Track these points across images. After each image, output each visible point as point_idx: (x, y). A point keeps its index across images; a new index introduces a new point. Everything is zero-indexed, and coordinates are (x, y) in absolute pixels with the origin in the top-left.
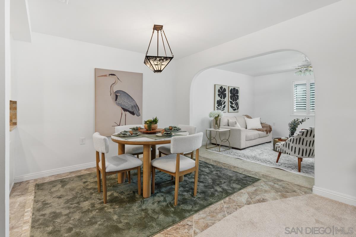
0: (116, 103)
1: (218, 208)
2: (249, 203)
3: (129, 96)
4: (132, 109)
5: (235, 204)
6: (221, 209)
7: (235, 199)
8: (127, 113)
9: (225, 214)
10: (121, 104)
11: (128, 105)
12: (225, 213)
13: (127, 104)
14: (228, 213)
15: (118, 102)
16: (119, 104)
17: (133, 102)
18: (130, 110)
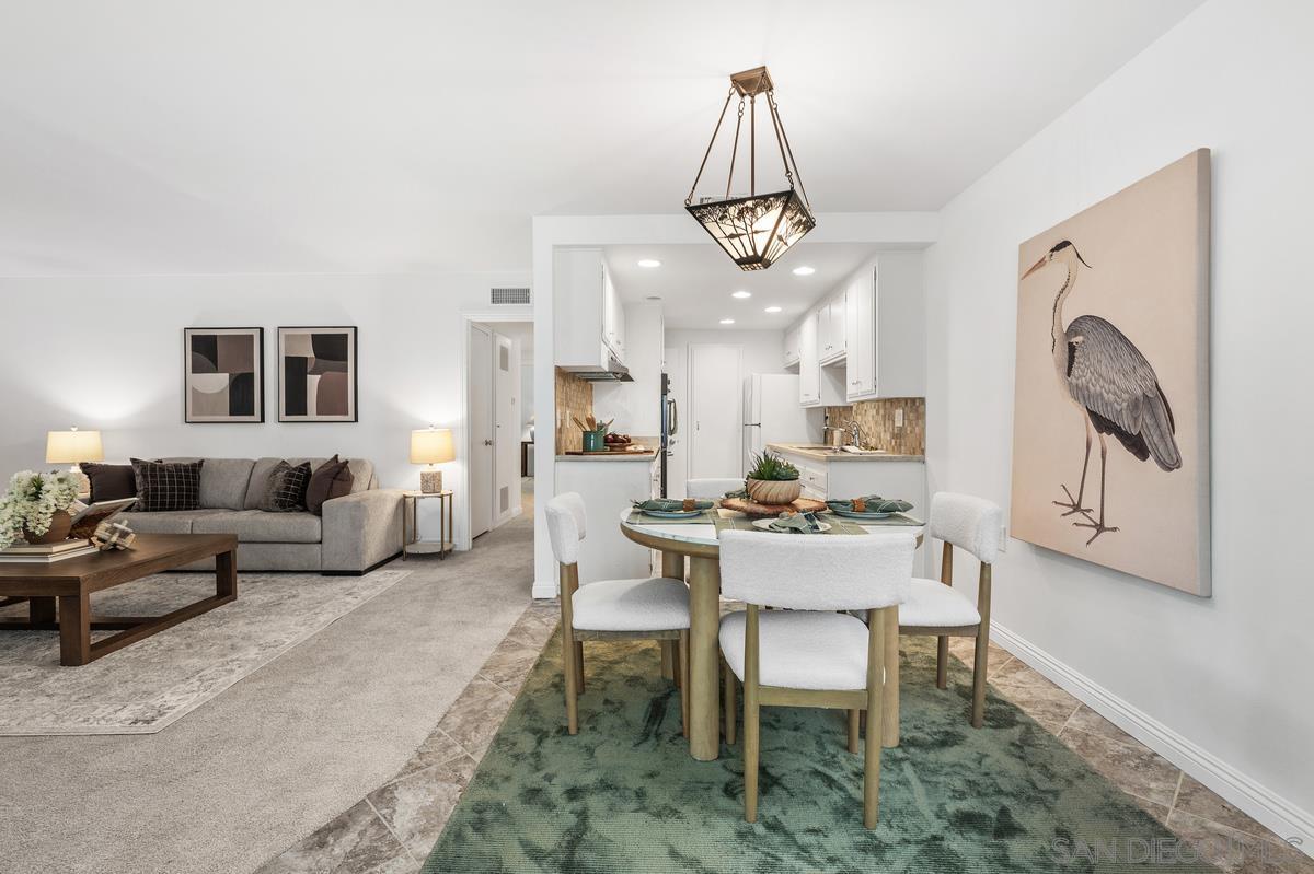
0: (1070, 384)
1: (473, 733)
2: (384, 795)
3: (1122, 338)
4: (1136, 419)
5: (433, 769)
6: (463, 735)
7: (438, 789)
8: (1112, 441)
9: (444, 730)
10: (1087, 387)
11: (1115, 394)
12: (448, 731)
13: (1112, 387)
14: (440, 735)
15: (1074, 381)
16: (1079, 393)
17: (1140, 371)
18: (1125, 423)
